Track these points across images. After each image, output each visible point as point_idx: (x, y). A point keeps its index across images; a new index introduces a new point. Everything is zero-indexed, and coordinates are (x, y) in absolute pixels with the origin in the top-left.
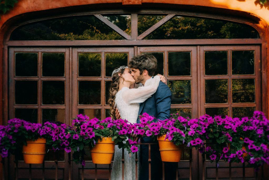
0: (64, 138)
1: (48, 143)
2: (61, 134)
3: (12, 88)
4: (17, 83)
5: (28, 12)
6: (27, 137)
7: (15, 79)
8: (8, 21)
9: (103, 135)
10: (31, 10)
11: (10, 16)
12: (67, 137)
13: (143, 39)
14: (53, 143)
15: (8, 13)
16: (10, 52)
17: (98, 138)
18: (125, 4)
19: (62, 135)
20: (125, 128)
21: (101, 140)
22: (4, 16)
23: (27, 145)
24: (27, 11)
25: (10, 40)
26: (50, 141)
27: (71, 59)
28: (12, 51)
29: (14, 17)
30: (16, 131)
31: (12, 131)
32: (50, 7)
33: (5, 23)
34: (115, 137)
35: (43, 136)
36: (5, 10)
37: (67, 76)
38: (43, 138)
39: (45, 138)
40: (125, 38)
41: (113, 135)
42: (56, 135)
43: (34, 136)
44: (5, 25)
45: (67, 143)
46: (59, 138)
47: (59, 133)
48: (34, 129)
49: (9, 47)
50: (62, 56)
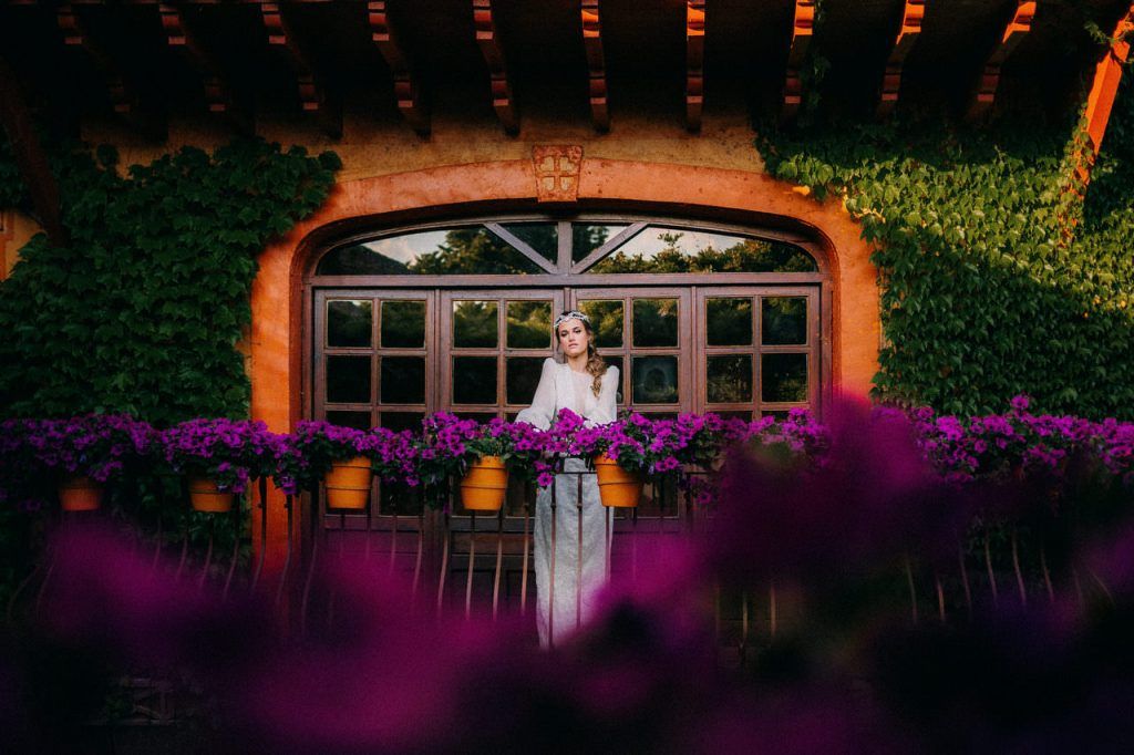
0: (406, 456)
1: (374, 468)
2: (399, 449)
3: (321, 370)
4: (332, 360)
5: (349, 216)
6: (331, 453)
7: (327, 352)
8: (310, 234)
9: (482, 450)
10: (356, 213)
11: (315, 225)
12: (411, 455)
13: (582, 273)
14: (383, 467)
15: (309, 218)
16: (316, 298)
17: (472, 458)
18: (543, 200)
19: (402, 451)
20: (528, 438)
21: (479, 461)
22: (302, 224)
23: (331, 471)
24: (348, 214)
25: (316, 274)
26: (379, 464)
27: (437, 313)
28: (320, 295)
29: (323, 226)
30: (307, 441)
31: (302, 441)
32: (395, 207)
33: (305, 239)
34: (507, 456)
35: (365, 454)
36: (304, 212)
37: (431, 348)
38: (363, 457)
39: (368, 457)
40: (546, 272)
41: (504, 452)
42: (390, 450)
43: (347, 453)
44: (305, 244)
45: (410, 467)
46: (396, 457)
47: (396, 447)
48: (344, 439)
49: (314, 289)
50: (419, 307)
